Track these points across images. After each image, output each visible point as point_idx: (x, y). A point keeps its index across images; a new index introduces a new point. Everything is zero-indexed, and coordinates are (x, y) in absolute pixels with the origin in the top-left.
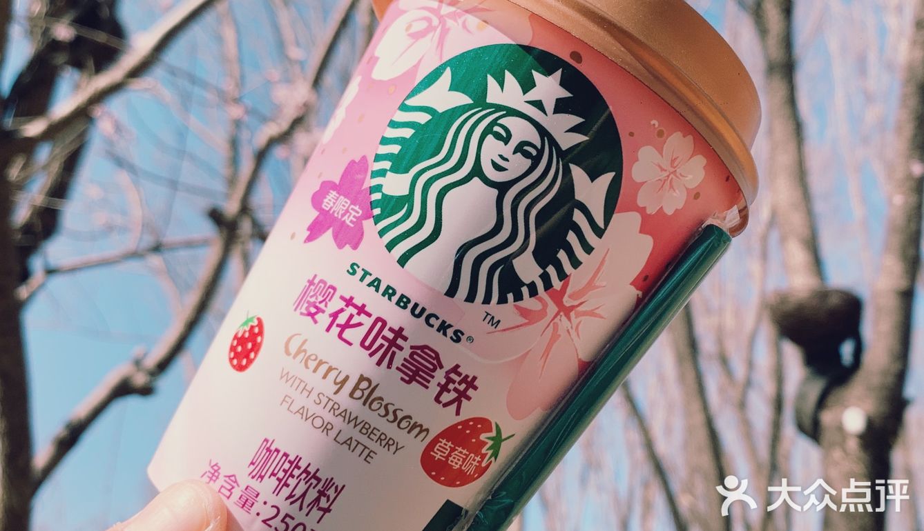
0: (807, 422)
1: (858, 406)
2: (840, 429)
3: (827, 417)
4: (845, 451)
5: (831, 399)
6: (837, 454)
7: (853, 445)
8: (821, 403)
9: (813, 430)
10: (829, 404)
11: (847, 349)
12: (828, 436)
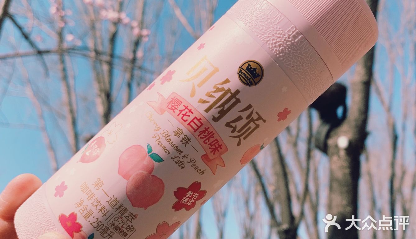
0: (322, 145)
1: (345, 135)
2: (336, 146)
3: (331, 142)
4: (339, 156)
5: (332, 133)
6: (335, 158)
7: (342, 153)
8: (328, 136)
9: (324, 149)
10: (331, 136)
12: (331, 150)
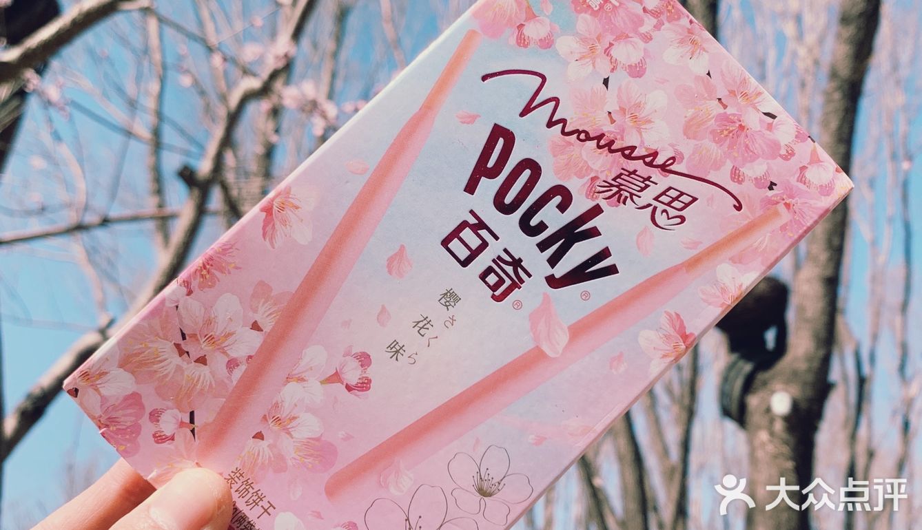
0: (734, 408)
1: (786, 390)
2: (768, 411)
3: (753, 401)
4: (771, 433)
6: (762, 435)
7: (779, 426)
8: (747, 388)
9: (739, 413)
11: (770, 336)
